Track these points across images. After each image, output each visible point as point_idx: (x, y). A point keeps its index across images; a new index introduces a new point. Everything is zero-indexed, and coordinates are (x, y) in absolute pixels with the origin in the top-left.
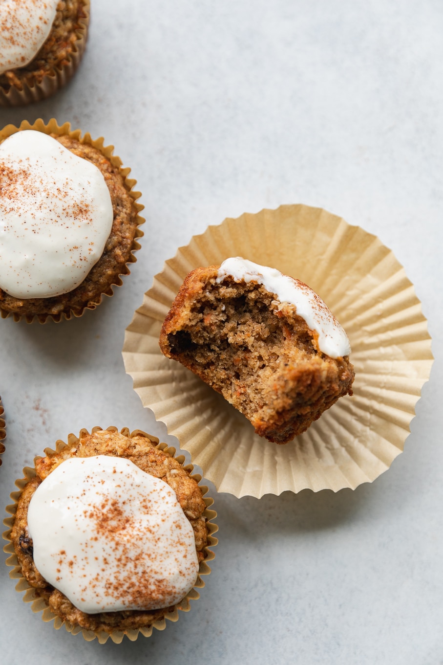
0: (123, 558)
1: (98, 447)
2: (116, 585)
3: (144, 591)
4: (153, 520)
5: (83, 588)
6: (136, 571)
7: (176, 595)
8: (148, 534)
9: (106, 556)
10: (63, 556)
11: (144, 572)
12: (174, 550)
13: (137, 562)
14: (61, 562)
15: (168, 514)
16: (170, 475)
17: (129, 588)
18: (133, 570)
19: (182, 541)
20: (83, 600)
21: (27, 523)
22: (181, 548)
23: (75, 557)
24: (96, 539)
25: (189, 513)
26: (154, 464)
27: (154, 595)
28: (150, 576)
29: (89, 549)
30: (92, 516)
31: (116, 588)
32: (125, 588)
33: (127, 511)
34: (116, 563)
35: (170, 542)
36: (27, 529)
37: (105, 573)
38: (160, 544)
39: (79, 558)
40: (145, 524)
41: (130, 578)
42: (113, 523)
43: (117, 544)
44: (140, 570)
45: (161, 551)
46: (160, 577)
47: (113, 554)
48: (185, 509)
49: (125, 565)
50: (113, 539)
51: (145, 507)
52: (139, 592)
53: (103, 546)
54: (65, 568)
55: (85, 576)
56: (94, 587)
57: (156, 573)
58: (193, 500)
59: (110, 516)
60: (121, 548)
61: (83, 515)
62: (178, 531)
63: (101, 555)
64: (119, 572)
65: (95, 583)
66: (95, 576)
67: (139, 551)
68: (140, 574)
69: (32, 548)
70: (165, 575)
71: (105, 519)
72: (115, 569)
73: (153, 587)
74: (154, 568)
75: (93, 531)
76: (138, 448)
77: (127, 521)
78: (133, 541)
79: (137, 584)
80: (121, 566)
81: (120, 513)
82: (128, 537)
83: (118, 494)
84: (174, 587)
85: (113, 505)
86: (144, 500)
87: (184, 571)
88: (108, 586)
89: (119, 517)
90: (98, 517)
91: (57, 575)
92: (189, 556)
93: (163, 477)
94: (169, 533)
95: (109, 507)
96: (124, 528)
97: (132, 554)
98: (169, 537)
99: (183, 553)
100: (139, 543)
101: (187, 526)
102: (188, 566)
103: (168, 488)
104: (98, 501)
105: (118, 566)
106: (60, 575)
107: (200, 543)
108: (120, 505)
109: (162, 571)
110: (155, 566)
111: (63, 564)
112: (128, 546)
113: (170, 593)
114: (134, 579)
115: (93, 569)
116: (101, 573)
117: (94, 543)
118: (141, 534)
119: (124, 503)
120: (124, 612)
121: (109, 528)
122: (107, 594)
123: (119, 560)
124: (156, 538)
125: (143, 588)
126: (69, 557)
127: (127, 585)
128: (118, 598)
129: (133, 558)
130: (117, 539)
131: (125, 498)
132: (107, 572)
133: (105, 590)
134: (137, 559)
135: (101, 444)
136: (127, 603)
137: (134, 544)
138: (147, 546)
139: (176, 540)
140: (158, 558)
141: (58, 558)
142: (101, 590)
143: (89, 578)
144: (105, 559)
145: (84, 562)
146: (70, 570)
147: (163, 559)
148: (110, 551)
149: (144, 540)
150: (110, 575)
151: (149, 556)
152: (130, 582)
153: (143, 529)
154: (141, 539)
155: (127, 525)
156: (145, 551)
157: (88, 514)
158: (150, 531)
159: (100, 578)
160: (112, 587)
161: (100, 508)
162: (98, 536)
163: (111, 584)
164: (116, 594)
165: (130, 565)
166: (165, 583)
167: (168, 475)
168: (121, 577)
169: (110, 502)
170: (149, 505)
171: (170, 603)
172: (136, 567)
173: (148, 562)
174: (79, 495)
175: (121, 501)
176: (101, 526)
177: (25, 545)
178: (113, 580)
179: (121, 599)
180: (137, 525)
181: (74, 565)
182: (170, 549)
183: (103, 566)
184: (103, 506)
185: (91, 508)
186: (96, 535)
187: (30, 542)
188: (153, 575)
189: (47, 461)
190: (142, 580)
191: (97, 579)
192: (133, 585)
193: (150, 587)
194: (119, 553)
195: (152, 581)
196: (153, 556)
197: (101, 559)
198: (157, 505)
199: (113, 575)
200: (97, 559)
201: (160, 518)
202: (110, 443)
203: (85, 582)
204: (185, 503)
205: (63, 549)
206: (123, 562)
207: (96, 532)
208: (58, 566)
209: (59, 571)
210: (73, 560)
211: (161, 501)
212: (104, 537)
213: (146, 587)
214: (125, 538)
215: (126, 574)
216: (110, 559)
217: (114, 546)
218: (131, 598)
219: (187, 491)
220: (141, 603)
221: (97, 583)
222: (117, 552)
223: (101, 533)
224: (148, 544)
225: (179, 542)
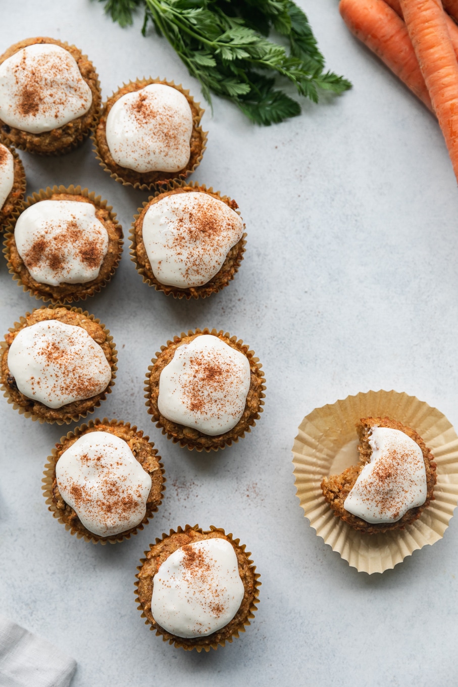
0: (66, 371)
1: (37, 319)
2: (66, 387)
3: (82, 387)
4: (77, 347)
5: (49, 394)
6: (75, 377)
7: (101, 385)
8: (77, 356)
9: (56, 373)
10: (33, 380)
11: (79, 377)
12: (93, 361)
14: (33, 384)
15: (84, 343)
16: (82, 323)
17: (73, 387)
18: (73, 377)
19: (96, 355)
20: (50, 400)
21: (9, 371)
22: (97, 359)
23: (40, 378)
24: (48, 365)
25: (97, 340)
26: (71, 319)
27: (88, 387)
28: (83, 378)
29: (46, 372)
30: (42, 354)
31: (66, 389)
32: (71, 388)
33: (62, 348)
34: (63, 375)
35: (89, 357)
36: (10, 373)
38: (85, 359)
39: (42, 378)
40: (73, 351)
41: (73, 382)
42: (56, 355)
43: (60, 365)
44: (77, 376)
45: (86, 363)
46: (89, 377)
47: (59, 371)
48: (94, 338)
49: (68, 375)
50: (57, 363)
51: (71, 342)
52: (80, 388)
53: (53, 368)
54: (36, 386)
55: (48, 387)
56: (54, 391)
57: (86, 375)
58: (98, 333)
59: (53, 351)
60: (63, 367)
61: (38, 355)
62: (92, 350)
63: (53, 373)
64: (65, 380)
65: (54, 389)
66: (53, 386)
67: (74, 366)
68: (78, 378)
69: (15, 382)
70: (92, 375)
71: (51, 354)
72: (63, 379)
73: (86, 384)
74: (84, 373)
75: (45, 361)
76: (60, 313)
77: (63, 352)
78: (69, 361)
79: (77, 384)
80: (66, 376)
81: (58, 349)
82: (66, 360)
83: (54, 339)
84: (99, 381)
85: (53, 345)
86: (70, 339)
87: (102, 371)
88: (61, 389)
89: (58, 351)
90: (46, 354)
91: (32, 391)
92: (102, 363)
93: (78, 325)
94: (88, 352)
95: (50, 347)
96: (62, 356)
97: (70, 368)
98: (88, 354)
99: (99, 362)
100: (73, 361)
101: (98, 347)
102: (104, 368)
103: (81, 329)
104: (44, 345)
105: (64, 376)
106: (34, 391)
107: (108, 356)
108: (57, 344)
109: (89, 373)
110: (85, 372)
111: (34, 384)
112: (67, 364)
113: (97, 385)
114: (75, 382)
115: (51, 382)
116: (56, 383)
117: (47, 368)
118: (72, 357)
119: (59, 343)
120: (75, 402)
121: (54, 357)
122: (62, 394)
123: (64, 373)
124: (82, 357)
125: (81, 385)
126: (37, 379)
127: (72, 386)
128: (69, 394)
129: (71, 371)
130: (59, 362)
131: (58, 340)
132: (59, 382)
133: (61, 392)
134: (73, 371)
135: (39, 316)
136: (74, 396)
137: (70, 363)
138: (78, 362)
139: (93, 355)
140: (85, 367)
141: (31, 382)
142: (59, 392)
143: (50, 388)
144: (56, 375)
145: (45, 380)
146: (39, 386)
147: (88, 367)
148: (57, 370)
149: (75, 360)
150: (61, 382)
151: (80, 367)
152: (73, 384)
153: (73, 354)
154: (73, 359)
155: (64, 354)
156: (77, 365)
157: (40, 353)
158: (77, 354)
159: (56, 385)
160: (64, 389)
161: (46, 348)
162: (49, 363)
163: (63, 387)
164: (67, 392)
165: (71, 375)
166: (93, 380)
167: (80, 323)
168: (68, 382)
169: (51, 344)
170: (73, 340)
171: (99, 390)
172: (74, 375)
173: (80, 371)
174: (33, 346)
175: (57, 342)
176: (49, 358)
177: (12, 381)
179: (71, 394)
180: (69, 352)
181: (40, 383)
182: (90, 361)
183: (56, 379)
184: (48, 347)
185: (41, 350)
186: (48, 363)
187: (13, 379)
188: (85, 377)
189: (11, 335)
190: (80, 381)
191: (55, 387)
192: (75, 385)
193: (85, 384)
194: (63, 369)
195: (85, 380)
196: (82, 367)
197: (54, 375)
198: (77, 339)
199: (63, 382)
200: (51, 376)
201: (81, 345)
202: (43, 314)
203: (49, 390)
204: (93, 335)
205: (32, 376)
206: (66, 374)
207: (47, 362)
208: (32, 386)
209: (33, 389)
210: (39, 380)
211: (79, 336)
212: (52, 363)
213: (83, 385)
214: (64, 361)
215: (69, 380)
216: (59, 374)
217: (59, 367)
218: (76, 393)
219: (93, 329)
220: (83, 395)
221: (56, 389)
222: (62, 369)
223: (50, 361)
224: (78, 361)
225: (95, 356)
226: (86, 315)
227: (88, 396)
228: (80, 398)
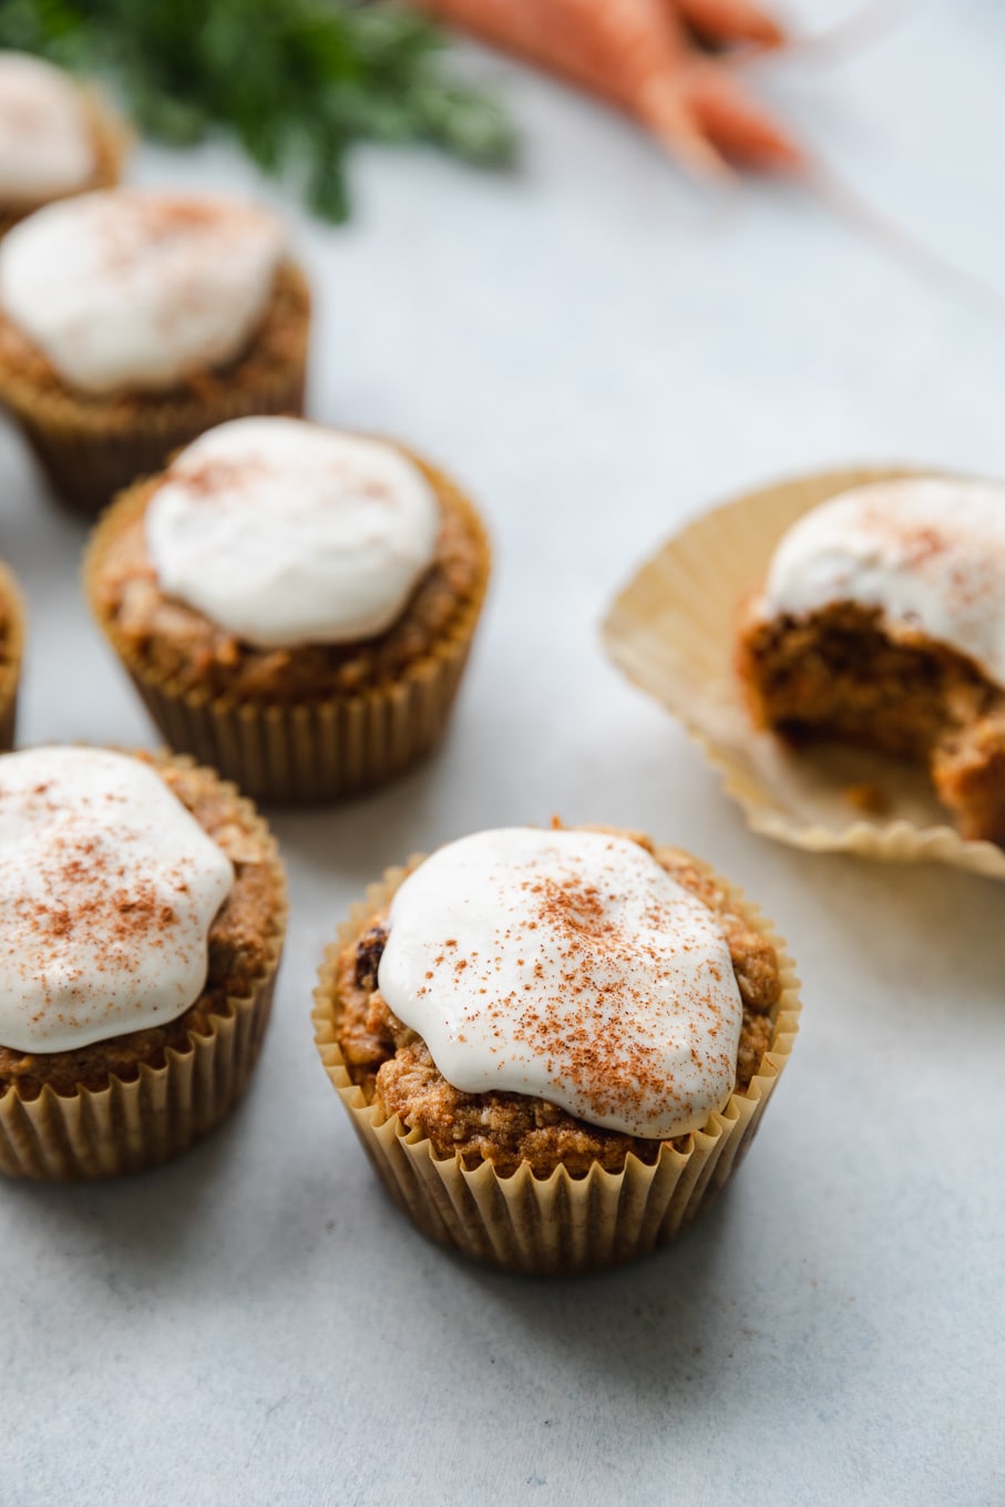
0: (579, 976)
2: (547, 1023)
3: (602, 1058)
4: (664, 941)
5: (471, 1013)
6: (599, 1012)
8: (647, 958)
9: (543, 962)
10: (452, 949)
11: (615, 1021)
12: (691, 1006)
13: (606, 995)
14: (440, 959)
15: (699, 945)
17: (572, 1039)
18: (591, 1006)
19: (713, 1002)
20: (461, 1039)
22: (708, 1013)
23: (475, 954)
24: (533, 926)
27: (621, 1073)
28: (623, 1033)
29: (510, 943)
30: (537, 889)
31: (545, 1030)
32: (563, 1036)
34: (561, 981)
35: (688, 989)
37: (529, 994)
38: (664, 983)
39: (482, 959)
40: (644, 941)
41: (579, 1021)
43: (575, 947)
44: (608, 1012)
45: (664, 997)
46: (646, 1043)
47: (559, 962)
48: (736, 964)
49: (578, 990)
50: (569, 937)
51: (656, 919)
52: (591, 1055)
53: (544, 942)
54: (445, 972)
55: (483, 992)
56: (496, 1015)
57: (639, 1030)
59: (576, 904)
60: (580, 958)
61: (520, 886)
62: (711, 980)
63: (533, 958)
64: (559, 1000)
65: (500, 1008)
66: (505, 995)
67: (616, 979)
68: (605, 1021)
70: (659, 1042)
71: (565, 904)
72: (555, 993)
73: (624, 1057)
74: (639, 1020)
75: (531, 911)
77: (608, 929)
78: (610, 956)
79: (593, 1037)
80: (571, 990)
81: (597, 911)
82: (602, 948)
83: (603, 880)
84: (671, 1077)
85: (587, 892)
86: (656, 908)
87: (702, 1057)
88: (526, 1020)
89: (594, 916)
90: (549, 894)
92: (720, 1038)
94: (692, 974)
95: (578, 890)
96: (598, 934)
97: (601, 977)
98: (690, 980)
99: (712, 1026)
100: (624, 965)
101: (734, 998)
102: (715, 1054)
104: (559, 877)
105: (562, 987)
108: (603, 898)
109: (656, 1032)
110: (643, 1018)
111: (444, 965)
112: (597, 960)
113: (657, 1086)
114: (588, 1025)
115: (506, 982)
116: (521, 993)
117: (527, 932)
118: (630, 953)
119: (612, 898)
120: (540, 1101)
122: (519, 1037)
123: (570, 978)
124: (662, 971)
125: (602, 1051)
126: (463, 953)
127: (570, 1031)
128: (541, 1051)
129: (600, 986)
130: (577, 940)
131: (617, 890)
132: (535, 994)
133: (519, 1027)
134: (608, 990)
136: (556, 1069)
137: (609, 961)
138: (639, 978)
139: (704, 994)
140: (654, 1006)
141: (437, 952)
142: (508, 1026)
143: (491, 997)
144: (539, 968)
145: (491, 967)
146: (456, 976)
147: (663, 1011)
148: (556, 956)
149: (634, 964)
150: (539, 1001)
151: (636, 995)
152: (578, 1027)
153: (637, 947)
154: (628, 960)
155: (606, 934)
156: (630, 984)
157: (531, 886)
158: (653, 954)
159: (514, 1001)
160: (535, 1025)
161: (560, 885)
162: (539, 923)
163: (535, 1017)
164: (538, 1041)
165: (589, 996)
166: (653, 1058)
168: (562, 1012)
169: (583, 887)
170: (664, 918)
171: (653, 1119)
172: (600, 1002)
173: (629, 1004)
174: (521, 864)
175: (606, 892)
176: (552, 910)
178: (541, 1010)
179: (547, 1055)
180: (627, 938)
181: (466, 969)
182: (684, 1001)
183: (530, 980)
184: (567, 886)
185: (541, 882)
186: (536, 920)
188: (632, 1031)
190: (606, 1034)
191: (508, 1001)
192: (582, 1035)
193: (617, 1052)
194: (573, 965)
195: (627, 1042)
196: (644, 999)
197: (530, 964)
198: (680, 924)
199: (545, 1002)
200: (521, 963)
201: (681, 942)
203: (480, 1003)
204: (738, 955)
205: (451, 937)
206: (577, 983)
207: (536, 915)
208: (431, 968)
209: (429, 980)
210: (469, 960)
211: (691, 921)
212: (552, 926)
213: (610, 1052)
214: (595, 947)
215: (574, 1008)
216: (548, 970)
217: (566, 950)
218: (569, 1063)
220: (586, 1086)
221: (505, 1011)
222: (569, 961)
223: (546, 919)
224: (640, 974)
225: (707, 1000)
227: (598, 1108)
228: (569, 1099)
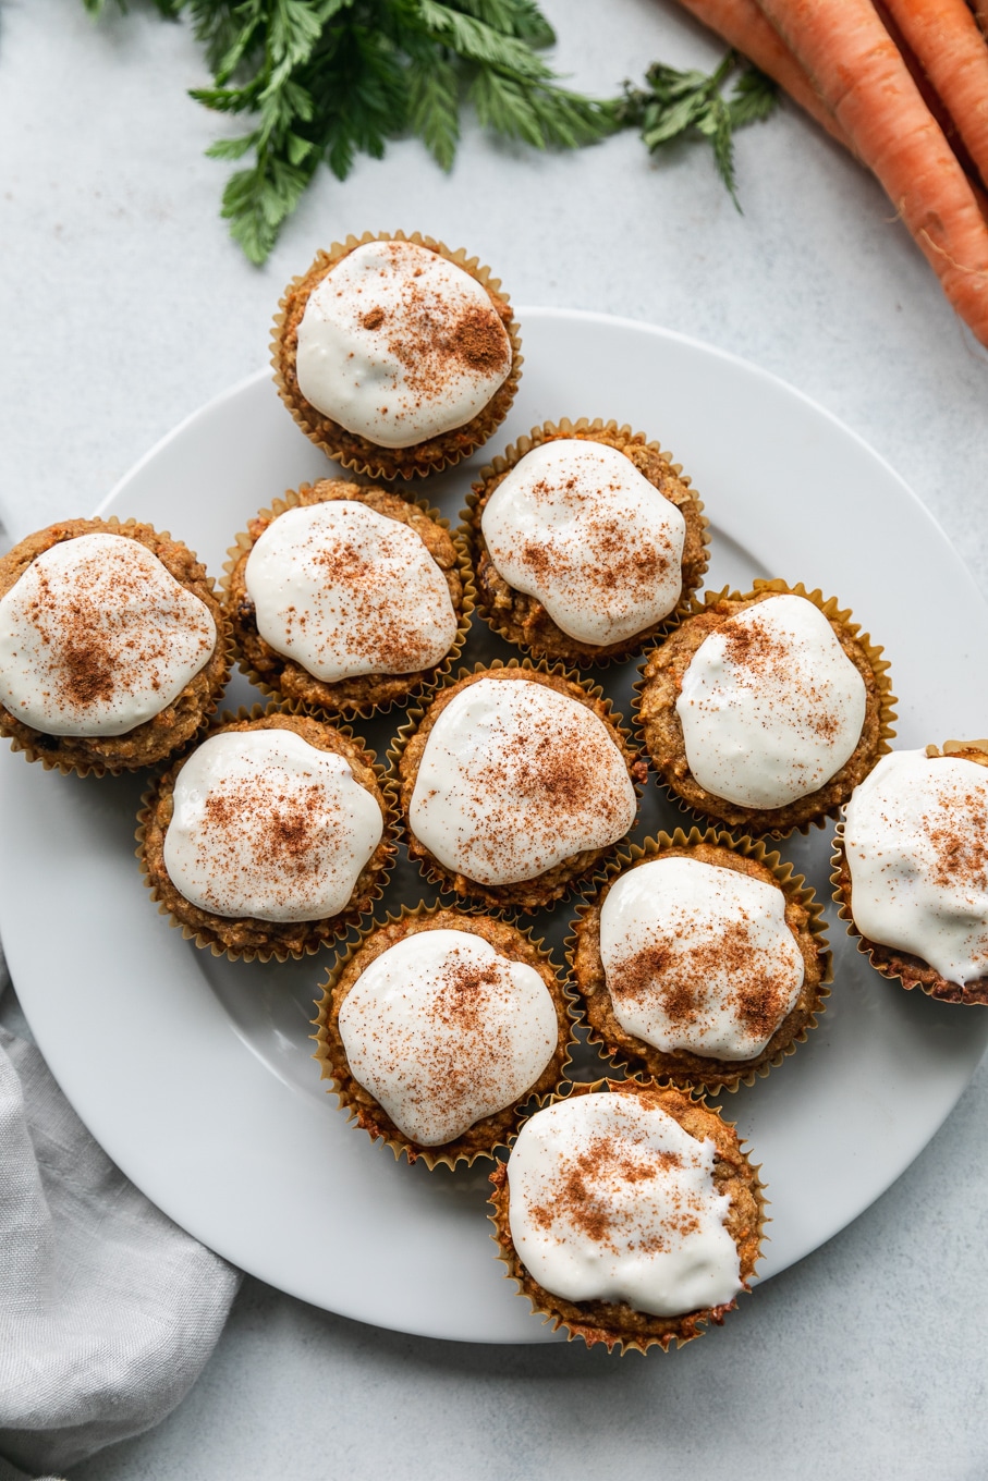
0: (365, 606)
1: (322, 496)
2: (360, 639)
3: (394, 646)
4: (396, 563)
5: (320, 647)
6: (382, 622)
7: (434, 652)
8: (392, 579)
9: (344, 606)
10: (293, 613)
11: (392, 623)
12: (426, 597)
13: (382, 611)
14: (290, 621)
15: (413, 556)
16: (413, 520)
17: (375, 642)
18: (378, 621)
19: (433, 587)
20: (320, 662)
21: (246, 590)
22: (433, 595)
23: (307, 612)
24: (330, 587)
25: (439, 559)
26: (391, 508)
27: (405, 649)
28: (398, 628)
29: (322, 601)
30: (322, 562)
31: (360, 644)
32: (370, 642)
33: (364, 555)
34: (357, 613)
35: (419, 588)
36: (246, 595)
37: (345, 626)
38: (407, 590)
39: (312, 614)
40: (387, 568)
41: (376, 632)
42: (349, 569)
43: (356, 591)
44: (386, 620)
45: (409, 598)
46: (412, 629)
47: (352, 603)
48: (434, 554)
49: (368, 615)
50: (350, 585)
51: (386, 550)
52: (388, 647)
53: (340, 595)
54: (296, 627)
55: (321, 633)
56: (333, 644)
57: (405, 623)
58: (442, 546)
59: (345, 561)
60: (361, 596)
61: (312, 563)
62: (427, 575)
63: (337, 606)
64: (361, 624)
65: (334, 639)
66: (333, 632)
67: (383, 599)
68: (387, 626)
69: (255, 614)
70: (417, 626)
71: (339, 565)
72: (357, 621)
73: (404, 641)
74: (403, 617)
75: (325, 578)
77: (366, 567)
78: (374, 587)
79: (385, 637)
80: (364, 616)
81: (356, 558)
82: (368, 583)
83: (351, 538)
84: (430, 641)
85: (346, 549)
86: (384, 543)
87: (440, 622)
88: (349, 641)
89: (356, 563)
90: (330, 563)
91: (287, 637)
93: (405, 522)
94: (417, 577)
95: (342, 551)
96: (363, 575)
97: (375, 602)
98: (417, 581)
99: (436, 601)
100: (382, 589)
101: (438, 574)
102: (443, 616)
103: (410, 530)
104: (329, 546)
105: (359, 617)
106: (291, 636)
107: (455, 597)
108: (355, 549)
109: (413, 620)
110: (404, 615)
111: (293, 623)
112: (369, 592)
113: (424, 648)
114: (380, 632)
115: (330, 624)
116: (340, 627)
117: (328, 592)
118: (383, 580)
119: (359, 547)
120: (371, 675)
121: (345, 573)
122: (349, 652)
123: (360, 610)
124: (403, 583)
125: (392, 642)
126: (300, 614)
127: (373, 639)
128: (363, 655)
129: (377, 607)
130: (355, 585)
131: (360, 541)
132: (348, 625)
133: (347, 647)
134: (381, 608)
135: (326, 492)
136: (375, 662)
137: (375, 590)
138: (392, 593)
139: (427, 586)
140: (407, 605)
141: (287, 617)
142: (342, 648)
143: (326, 635)
144: (343, 610)
145: (319, 617)
146: (303, 628)
147: (412, 607)
148: (348, 600)
149: (388, 586)
150: (351, 628)
151: (396, 604)
152: (375, 635)
153: (385, 574)
154: (384, 585)
155: (366, 572)
156: (390, 598)
157: (318, 561)
158: (394, 576)
159: (339, 633)
160: (355, 643)
161: (332, 553)
162: (333, 584)
163: (353, 639)
164: (360, 651)
165: (374, 615)
166: (418, 635)
167: (409, 520)
168: (365, 630)
169: (343, 547)
170: (390, 547)
171: (427, 661)
172: (381, 617)
173: (394, 611)
174: (305, 543)
175: (355, 544)
176: (335, 573)
177: (247, 610)
178: (355, 634)
179: (367, 656)
180: (378, 571)
181: (306, 622)
182: (419, 596)
183: (342, 619)
184: (335, 551)
185: (321, 554)
186: (331, 583)
187: (252, 606)
188: (403, 626)
189: (263, 520)
190: (390, 632)
191: (335, 635)
192: (379, 639)
193: (400, 640)
194: (359, 601)
195: (402, 632)
196: (401, 604)
197: (338, 610)
198: (400, 547)
199: (355, 629)
200: (333, 611)
201: (405, 560)
202: (337, 490)
203: (322, 640)
204: (432, 546)
205: (291, 606)
206: (365, 611)
207: (329, 579)
208: (287, 626)
209: (289, 632)
210: (305, 616)
211: (404, 543)
212: (339, 584)
213: (396, 641)
214: (365, 585)
215: (370, 626)
216: (349, 610)
217: (352, 594)
218: (379, 655)
219: (434, 535)
220: (391, 663)
221: (337, 640)
222: (357, 600)
223: (335, 580)
224: (393, 591)
225: (430, 588)
226: (423, 508)
227: (401, 669)
228: (384, 668)
